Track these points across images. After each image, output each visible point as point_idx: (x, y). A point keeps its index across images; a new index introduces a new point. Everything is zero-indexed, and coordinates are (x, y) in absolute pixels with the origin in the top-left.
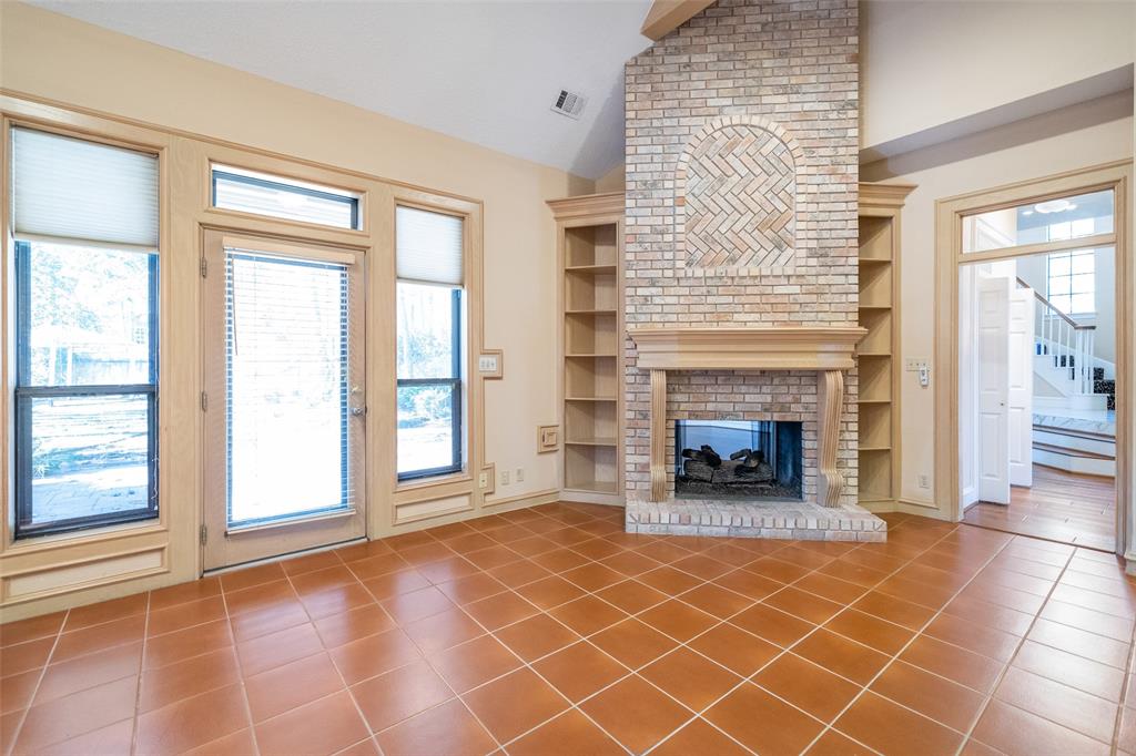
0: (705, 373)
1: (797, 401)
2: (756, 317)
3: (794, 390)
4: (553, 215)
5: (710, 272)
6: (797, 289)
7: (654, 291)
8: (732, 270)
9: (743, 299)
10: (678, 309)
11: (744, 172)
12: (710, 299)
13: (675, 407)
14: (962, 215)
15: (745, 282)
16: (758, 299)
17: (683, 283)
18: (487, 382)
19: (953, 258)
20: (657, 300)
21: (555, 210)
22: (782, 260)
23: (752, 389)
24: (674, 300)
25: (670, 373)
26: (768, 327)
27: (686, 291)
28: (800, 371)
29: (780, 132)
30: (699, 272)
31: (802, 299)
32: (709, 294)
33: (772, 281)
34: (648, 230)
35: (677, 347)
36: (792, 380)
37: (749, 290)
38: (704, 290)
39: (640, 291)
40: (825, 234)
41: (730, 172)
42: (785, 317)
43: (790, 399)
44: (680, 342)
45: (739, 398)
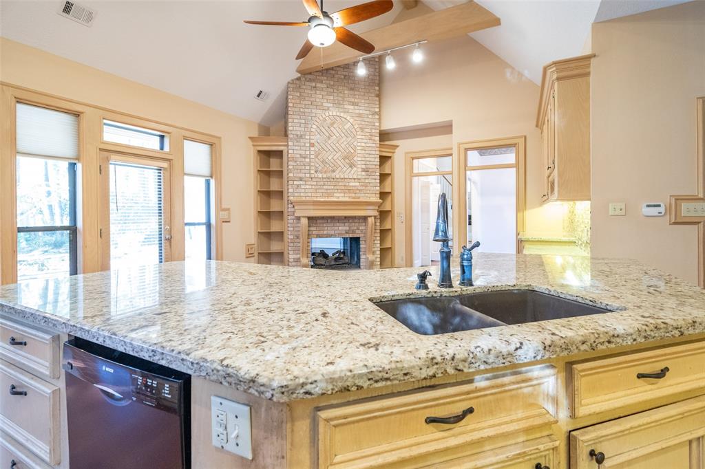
0: (323, 218)
1: (358, 229)
2: (343, 195)
3: (357, 224)
4: (251, 143)
5: (325, 176)
6: (358, 184)
7: (301, 182)
8: (333, 175)
9: (337, 187)
10: (311, 191)
11: (338, 135)
12: (325, 187)
13: (311, 233)
14: (413, 159)
15: (338, 180)
16: (343, 188)
17: (314, 180)
18: (224, 223)
19: (411, 175)
20: (303, 187)
21: (253, 142)
22: (352, 172)
23: (341, 224)
24: (310, 187)
25: (309, 218)
26: (347, 199)
27: (315, 183)
28: (359, 217)
29: (351, 121)
30: (320, 176)
31: (359, 188)
32: (324, 185)
33: (348, 180)
34: (298, 156)
35: (312, 207)
36: (356, 221)
37: (340, 184)
38: (322, 183)
39: (295, 183)
40: (368, 163)
41: (332, 135)
42: (353, 195)
43: (355, 228)
44: (313, 205)
45: (336, 228)
